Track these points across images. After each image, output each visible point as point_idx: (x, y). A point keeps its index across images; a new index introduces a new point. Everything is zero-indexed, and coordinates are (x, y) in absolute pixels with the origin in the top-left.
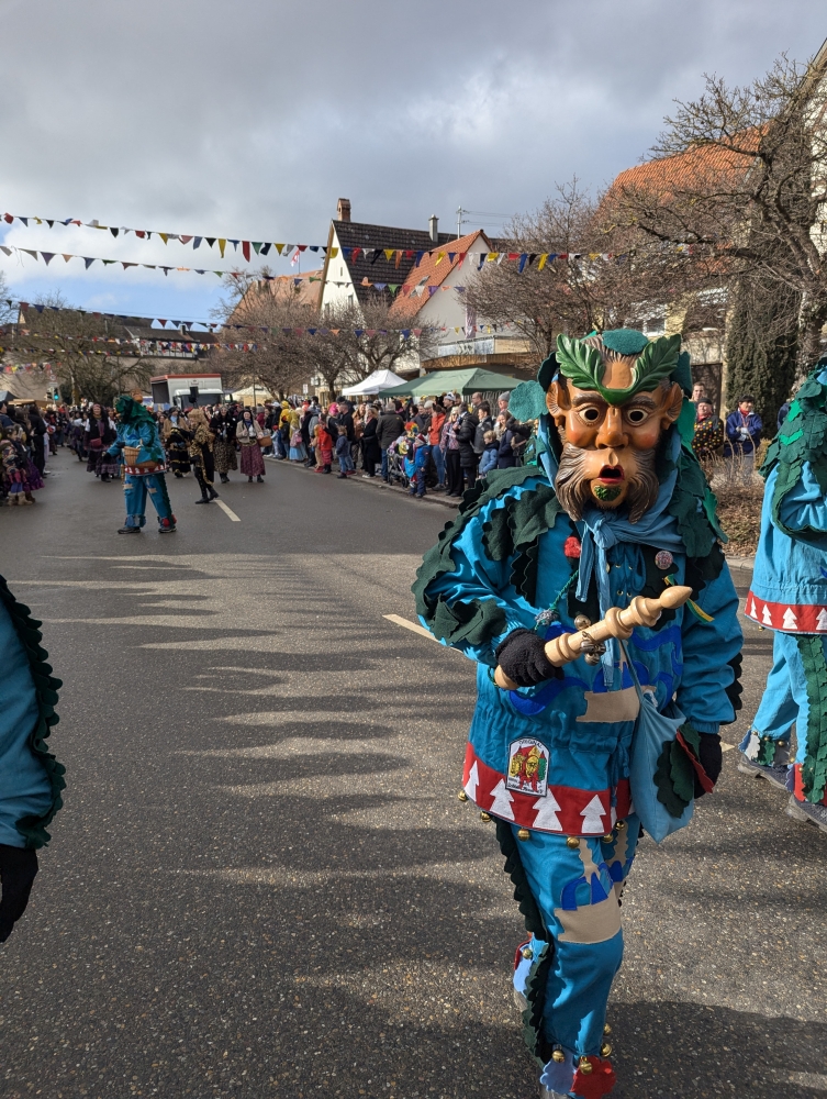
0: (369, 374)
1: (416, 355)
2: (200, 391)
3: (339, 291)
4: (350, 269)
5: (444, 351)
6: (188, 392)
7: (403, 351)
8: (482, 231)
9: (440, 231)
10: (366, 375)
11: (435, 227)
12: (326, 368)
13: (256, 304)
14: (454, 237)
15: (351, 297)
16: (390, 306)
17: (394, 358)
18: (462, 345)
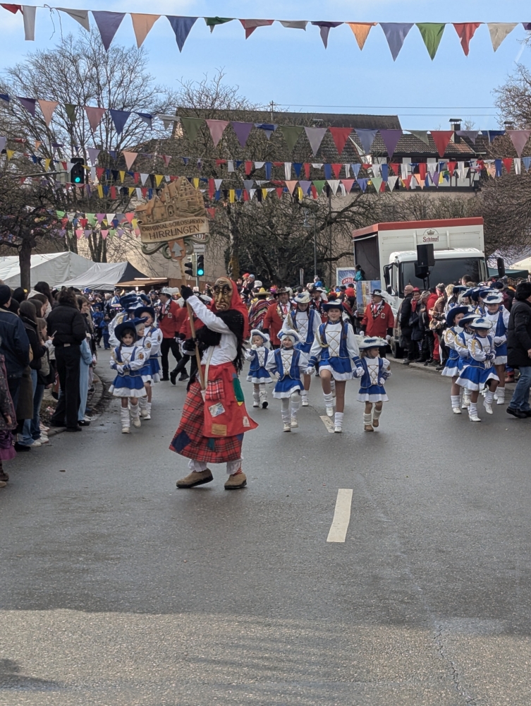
2: (437, 254)
6: (413, 255)
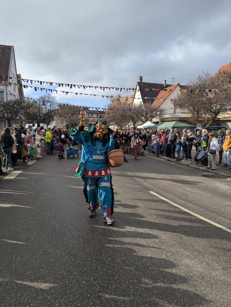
0: (145, 122)
1: (158, 117)
3: (138, 100)
4: (141, 95)
5: (166, 116)
7: (155, 116)
8: (179, 83)
9: (166, 84)
10: (144, 123)
11: (165, 83)
12: (133, 121)
13: (116, 104)
14: (171, 85)
15: (141, 102)
16: (152, 104)
17: (152, 118)
18: (172, 115)
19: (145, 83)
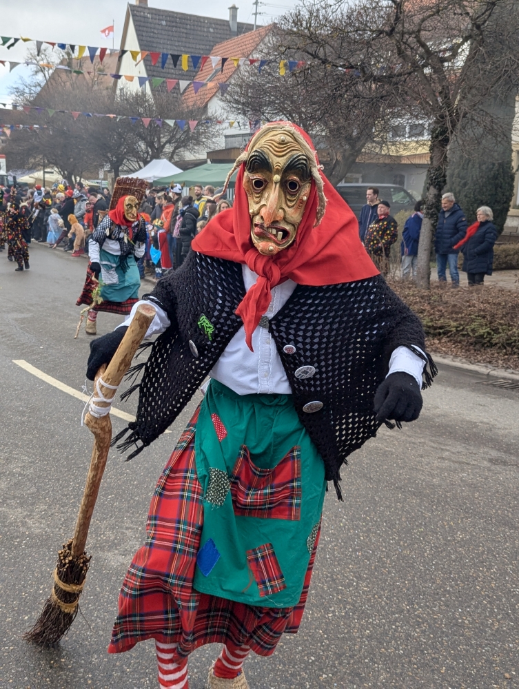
7: (186, 142)
11: (234, 17)
14: (250, 27)
17: (177, 148)
19: (159, 10)
